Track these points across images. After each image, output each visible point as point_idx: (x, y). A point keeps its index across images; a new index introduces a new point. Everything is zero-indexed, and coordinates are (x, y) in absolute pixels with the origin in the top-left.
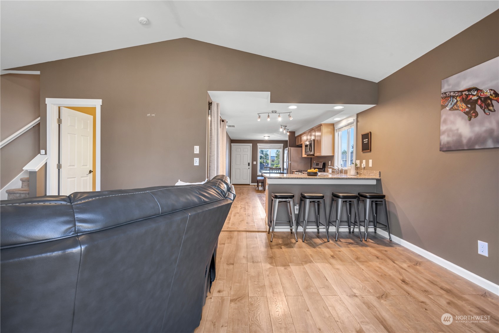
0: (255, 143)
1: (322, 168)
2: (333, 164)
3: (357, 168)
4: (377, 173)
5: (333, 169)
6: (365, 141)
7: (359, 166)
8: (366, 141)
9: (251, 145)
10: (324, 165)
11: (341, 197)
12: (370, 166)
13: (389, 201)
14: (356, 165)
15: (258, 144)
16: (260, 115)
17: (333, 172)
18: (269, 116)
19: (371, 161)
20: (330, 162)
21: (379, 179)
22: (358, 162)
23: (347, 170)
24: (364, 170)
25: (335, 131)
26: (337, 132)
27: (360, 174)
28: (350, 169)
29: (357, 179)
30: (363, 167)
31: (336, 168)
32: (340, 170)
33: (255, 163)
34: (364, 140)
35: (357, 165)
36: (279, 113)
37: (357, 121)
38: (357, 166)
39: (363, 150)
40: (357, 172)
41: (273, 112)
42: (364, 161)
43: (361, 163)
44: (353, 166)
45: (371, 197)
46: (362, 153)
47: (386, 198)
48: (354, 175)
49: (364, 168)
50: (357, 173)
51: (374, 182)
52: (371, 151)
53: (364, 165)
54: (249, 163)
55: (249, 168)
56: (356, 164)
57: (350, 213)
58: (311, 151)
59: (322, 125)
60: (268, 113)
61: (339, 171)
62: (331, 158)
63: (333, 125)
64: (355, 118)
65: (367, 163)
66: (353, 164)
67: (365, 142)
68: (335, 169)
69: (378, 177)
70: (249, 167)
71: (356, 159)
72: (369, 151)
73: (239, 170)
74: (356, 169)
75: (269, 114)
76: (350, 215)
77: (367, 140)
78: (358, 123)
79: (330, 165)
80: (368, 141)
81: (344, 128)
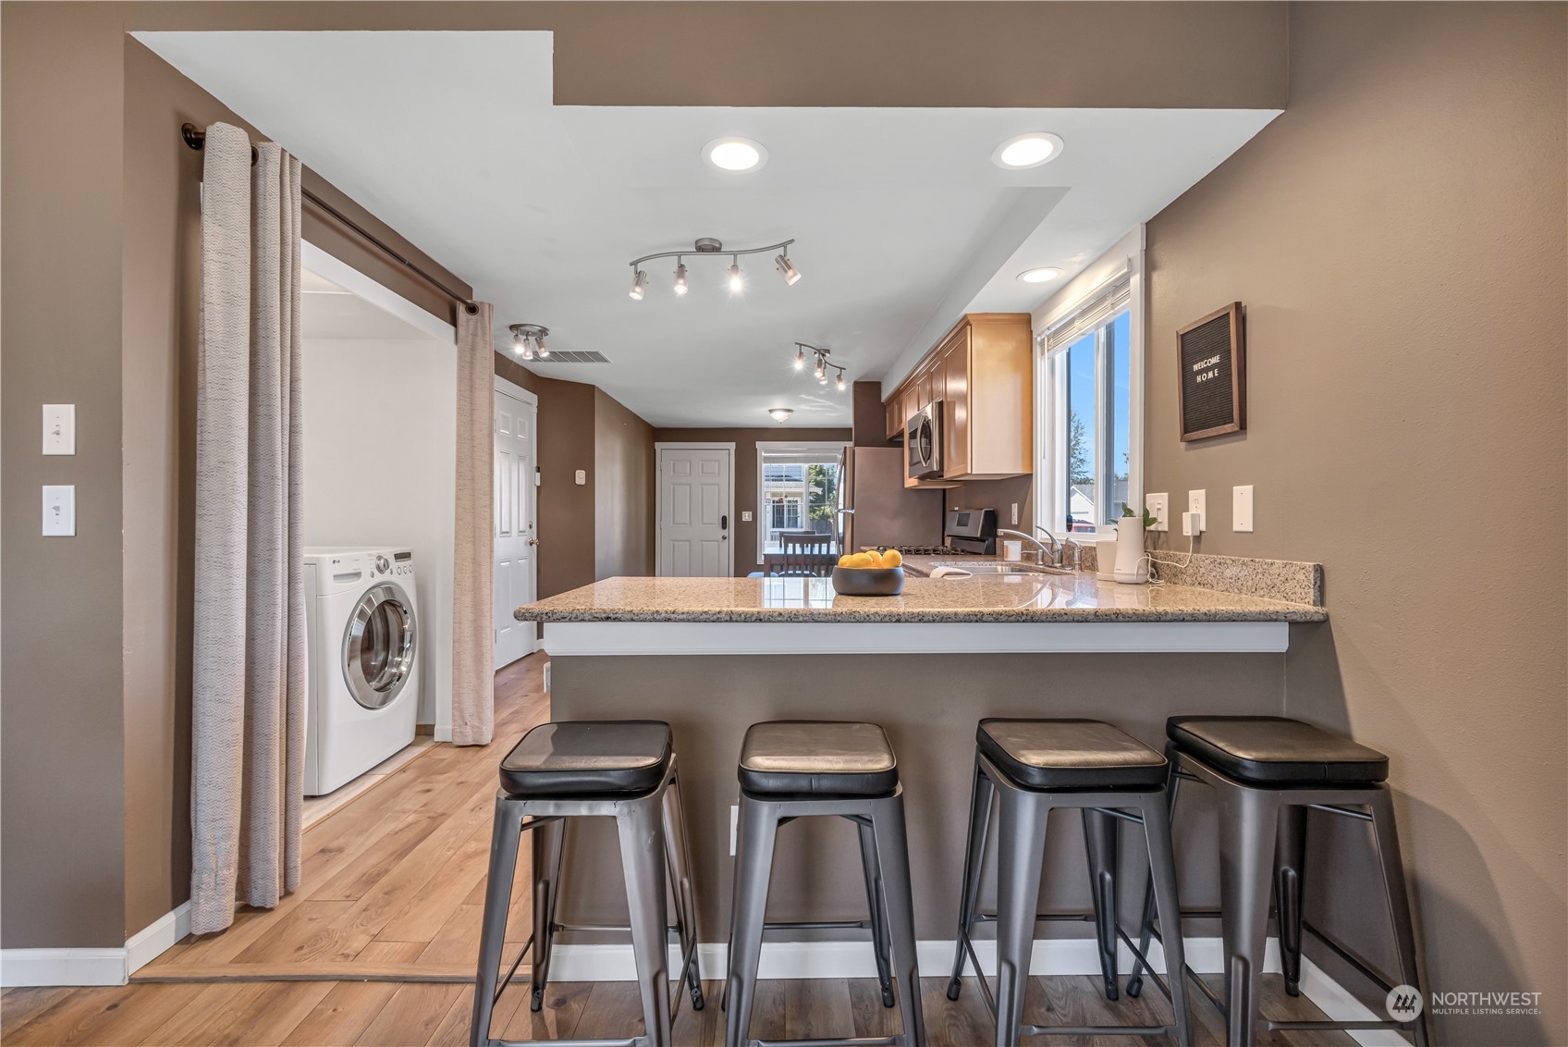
0: (745, 440)
1: (979, 536)
2: (1027, 524)
3: (1152, 539)
4: (1301, 576)
5: (1028, 546)
6: (1200, 372)
7: (1164, 527)
8: (1207, 368)
9: (732, 446)
10: (992, 521)
11: (1037, 779)
12: (1236, 527)
13: (1412, 792)
14: (1147, 520)
15: (759, 444)
16: (640, 267)
17: (1027, 557)
18: (681, 270)
19: (1243, 497)
20: (1015, 507)
21: (1316, 618)
22: (1159, 503)
23: (1095, 548)
24: (1196, 551)
25: (1037, 350)
26: (1043, 353)
27: (1175, 577)
28: (1111, 547)
29: (1159, 618)
30: (1188, 531)
31: (1040, 537)
32: (1058, 546)
33: (747, 516)
34: (1196, 367)
35: (1154, 520)
36: (735, 254)
37: (1150, 267)
38: (1152, 528)
39: (1187, 427)
40: (1154, 565)
41: (701, 248)
42: (1197, 499)
43: (1179, 505)
44: (1129, 527)
45: (1274, 779)
46: (1183, 445)
47: (1391, 781)
48: (1134, 579)
49: (1198, 538)
50: (1156, 571)
51: (1275, 640)
52: (1243, 426)
53: (1195, 518)
54: (724, 519)
55: (724, 538)
56: (1146, 513)
57: (1113, 862)
58: (928, 457)
59: (968, 323)
60: (679, 255)
61: (1057, 556)
62: (1020, 485)
63: (1024, 322)
64: (1136, 249)
65: (1220, 507)
66: (1128, 513)
67: (1199, 379)
68: (1036, 547)
69: (1304, 605)
70: (725, 533)
71: (1148, 488)
72: (1228, 428)
73: (688, 543)
74: (1149, 543)
75: (684, 260)
76: (1108, 877)
77: (1215, 360)
78: (1156, 277)
79: (1015, 520)
80: (1224, 366)
81: (1078, 324)
